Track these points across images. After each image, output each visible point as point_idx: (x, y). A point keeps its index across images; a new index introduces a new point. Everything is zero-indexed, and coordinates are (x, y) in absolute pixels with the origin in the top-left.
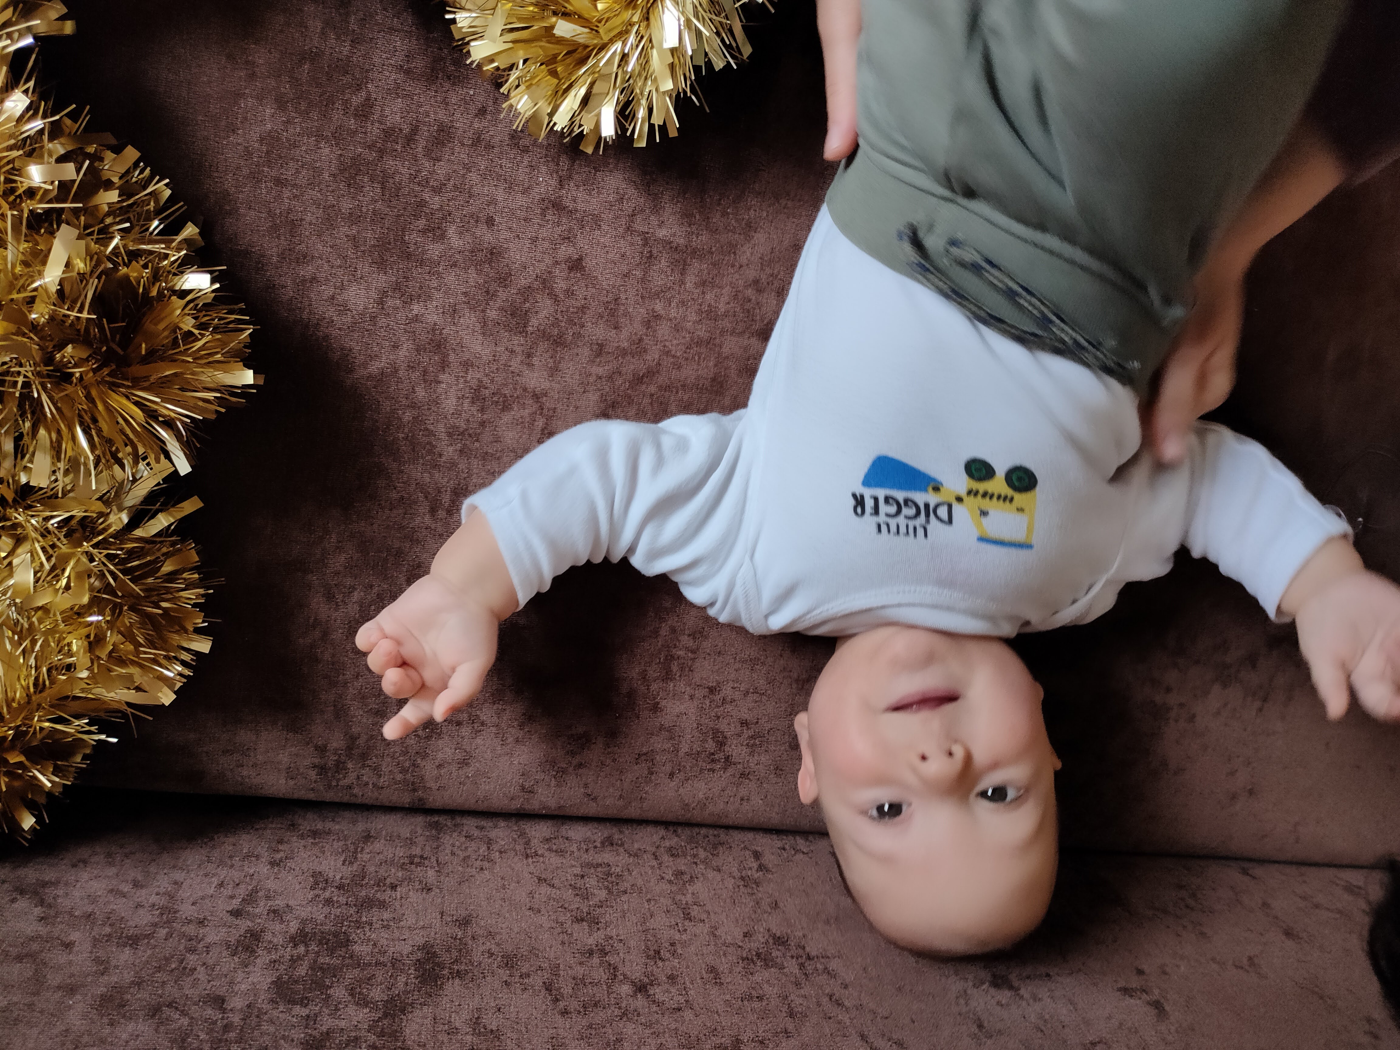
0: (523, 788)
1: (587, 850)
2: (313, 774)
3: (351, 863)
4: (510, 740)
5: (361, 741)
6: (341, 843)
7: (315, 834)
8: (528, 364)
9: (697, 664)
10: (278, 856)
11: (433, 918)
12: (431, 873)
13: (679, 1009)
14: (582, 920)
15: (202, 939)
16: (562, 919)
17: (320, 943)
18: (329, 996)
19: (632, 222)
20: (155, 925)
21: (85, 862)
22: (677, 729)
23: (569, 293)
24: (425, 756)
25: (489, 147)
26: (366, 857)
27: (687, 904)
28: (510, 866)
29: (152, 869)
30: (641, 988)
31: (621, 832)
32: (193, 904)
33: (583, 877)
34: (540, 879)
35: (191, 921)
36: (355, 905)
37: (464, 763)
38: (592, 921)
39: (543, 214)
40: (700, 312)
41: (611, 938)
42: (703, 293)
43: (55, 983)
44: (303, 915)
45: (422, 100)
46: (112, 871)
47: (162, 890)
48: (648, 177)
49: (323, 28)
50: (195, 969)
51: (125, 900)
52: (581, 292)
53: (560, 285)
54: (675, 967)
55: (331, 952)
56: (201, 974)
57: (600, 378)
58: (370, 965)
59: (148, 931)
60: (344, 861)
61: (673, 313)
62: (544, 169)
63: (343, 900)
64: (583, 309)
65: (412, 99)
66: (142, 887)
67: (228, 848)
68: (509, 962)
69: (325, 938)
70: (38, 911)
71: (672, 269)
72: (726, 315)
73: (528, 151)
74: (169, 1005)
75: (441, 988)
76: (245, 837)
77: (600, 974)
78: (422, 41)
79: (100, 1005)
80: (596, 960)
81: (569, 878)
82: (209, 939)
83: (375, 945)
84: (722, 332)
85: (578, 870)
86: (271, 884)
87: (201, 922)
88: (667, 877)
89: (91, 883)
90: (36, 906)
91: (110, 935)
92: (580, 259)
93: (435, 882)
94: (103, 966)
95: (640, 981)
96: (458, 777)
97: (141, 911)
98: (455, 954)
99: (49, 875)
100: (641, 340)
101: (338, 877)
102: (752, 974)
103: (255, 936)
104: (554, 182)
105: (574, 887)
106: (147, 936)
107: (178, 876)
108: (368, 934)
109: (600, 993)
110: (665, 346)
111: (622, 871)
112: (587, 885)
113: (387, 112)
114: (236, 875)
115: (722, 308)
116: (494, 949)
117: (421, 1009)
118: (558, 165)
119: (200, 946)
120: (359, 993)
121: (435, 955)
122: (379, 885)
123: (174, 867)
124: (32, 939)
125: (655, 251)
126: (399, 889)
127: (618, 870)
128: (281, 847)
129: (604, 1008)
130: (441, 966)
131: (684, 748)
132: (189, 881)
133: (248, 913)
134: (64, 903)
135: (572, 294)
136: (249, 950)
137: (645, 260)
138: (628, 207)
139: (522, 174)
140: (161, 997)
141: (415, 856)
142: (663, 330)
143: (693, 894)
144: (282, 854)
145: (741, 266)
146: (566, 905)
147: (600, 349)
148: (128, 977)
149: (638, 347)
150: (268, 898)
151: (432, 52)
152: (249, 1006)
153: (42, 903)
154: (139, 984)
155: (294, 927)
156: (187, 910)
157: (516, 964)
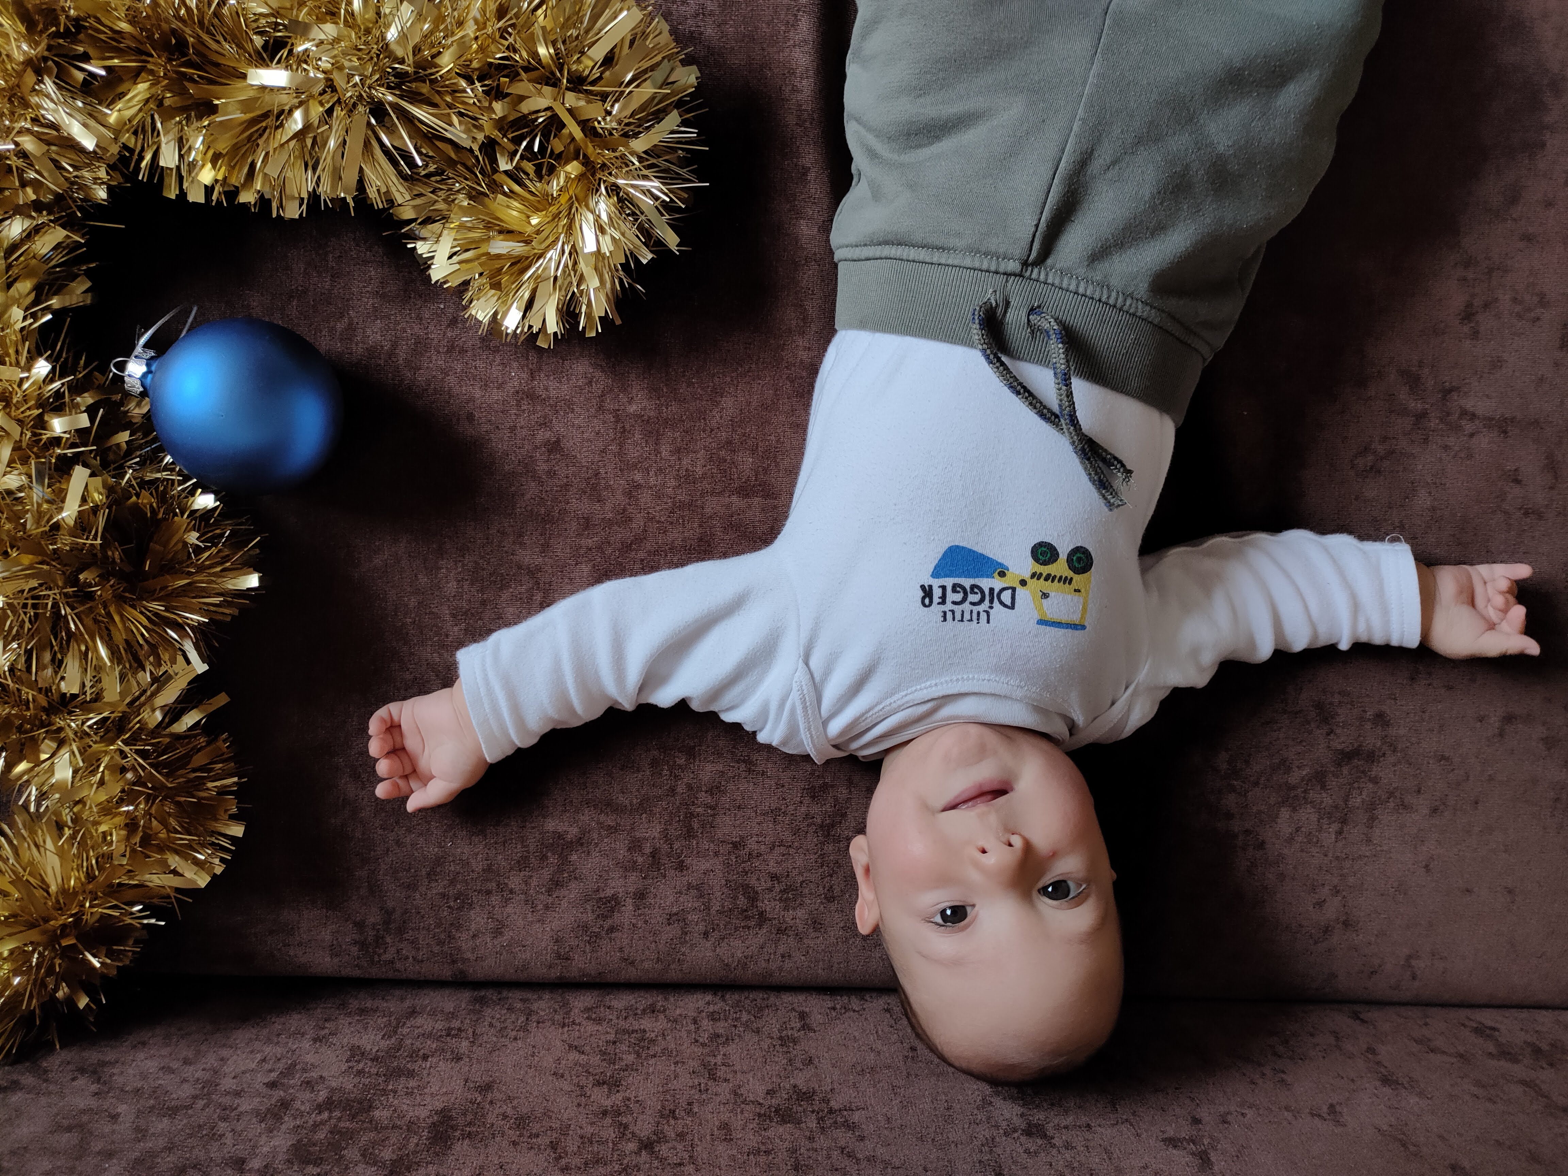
0: (559, 956)
1: (626, 1018)
2: (355, 950)
3: (390, 1037)
4: (540, 907)
5: (397, 915)
6: (385, 1019)
7: (362, 1011)
8: (521, 544)
9: (718, 820)
10: (323, 1033)
11: (457, 1085)
12: (465, 1044)
13: (680, 1164)
14: (604, 1083)
15: (236, 1109)
16: (583, 1082)
17: (344, 1109)
18: (342, 1157)
19: (602, 401)
20: (195, 1097)
21: (144, 1044)
22: (706, 887)
23: (551, 474)
24: (459, 927)
25: (463, 351)
26: (405, 1030)
27: (715, 1064)
28: (544, 1036)
29: (203, 1048)
30: (647, 1145)
31: (666, 999)
32: (234, 1078)
33: (614, 1043)
34: (570, 1046)
35: (229, 1093)
36: (384, 1075)
37: (497, 932)
38: (613, 1084)
39: (518, 405)
40: (678, 477)
41: (629, 1099)
42: (679, 459)
43: (97, 1149)
44: (334, 1084)
45: (398, 319)
46: (165, 1051)
47: (208, 1066)
48: (613, 360)
49: (306, 269)
50: (224, 1135)
51: (173, 1076)
52: (562, 471)
53: (542, 467)
54: (687, 1125)
55: (353, 1117)
56: (229, 1140)
57: (590, 549)
58: (387, 1128)
59: (189, 1102)
60: (384, 1036)
61: (652, 481)
62: (515, 364)
63: (374, 1070)
64: (566, 486)
65: (390, 319)
66: (190, 1064)
67: (277, 1026)
68: (521, 1122)
69: (349, 1105)
70: (94, 1087)
71: (647, 441)
72: (704, 476)
73: (498, 351)
74: (195, 1167)
75: (450, 1148)
76: (296, 1016)
77: (610, 1133)
78: (393, 268)
79: (133, 1168)
80: (608, 1121)
81: (601, 1044)
82: (241, 1109)
83: (395, 1110)
84: (702, 495)
85: (611, 1037)
86: (310, 1058)
87: (238, 1094)
88: (701, 1040)
89: (146, 1062)
90: (93, 1083)
91: (152, 1108)
92: (558, 441)
93: (467, 1052)
94: (141, 1133)
95: (648, 1138)
96: (494, 946)
97: (185, 1086)
98: (470, 1117)
99: (110, 1055)
100: (624, 510)
101: (374, 1051)
102: (765, 1129)
103: (285, 1105)
104: (524, 376)
105: (603, 1053)
106: (188, 1107)
107: (225, 1053)
108: (391, 1100)
109: (605, 1151)
110: (648, 513)
111: (657, 1036)
112: (617, 1051)
113: (369, 332)
114: (279, 1050)
115: (699, 471)
116: (510, 1112)
117: (426, 1167)
118: (527, 359)
119: (233, 1114)
120: (371, 1154)
121: (451, 1118)
122: (411, 1057)
123: (224, 1045)
124: (84, 1112)
125: (627, 427)
126: (430, 1059)
127: (653, 1035)
128: (327, 1025)
129: (605, 1164)
130: (454, 1128)
131: (716, 907)
132: (235, 1057)
133: (283, 1084)
134: (119, 1080)
135: (554, 474)
136: (278, 1118)
137: (619, 435)
138: (597, 388)
139: (496, 371)
140: (188, 1160)
141: (452, 1029)
142: (645, 498)
143: (724, 1055)
144: (327, 1031)
145: (712, 430)
146: (591, 1070)
147: (587, 523)
148: (162, 1142)
149: (624, 518)
150: (304, 1070)
151: (403, 276)
152: (266, 1167)
153: (98, 1081)
154: (170, 1149)
155: (323, 1095)
156: (228, 1083)
157: (528, 1125)
